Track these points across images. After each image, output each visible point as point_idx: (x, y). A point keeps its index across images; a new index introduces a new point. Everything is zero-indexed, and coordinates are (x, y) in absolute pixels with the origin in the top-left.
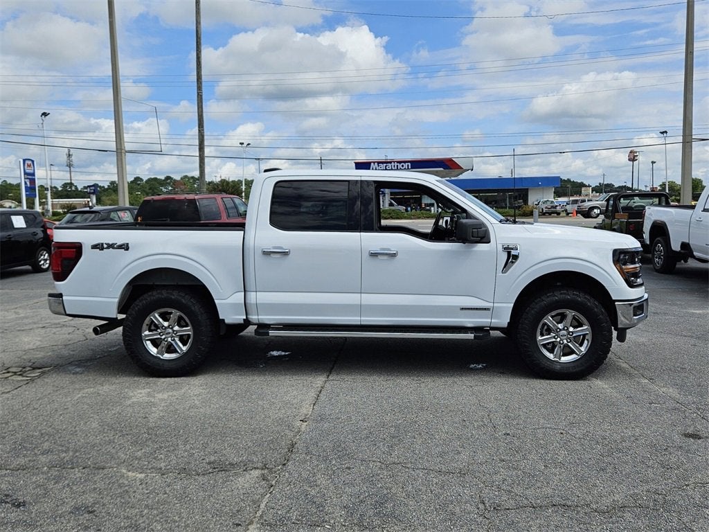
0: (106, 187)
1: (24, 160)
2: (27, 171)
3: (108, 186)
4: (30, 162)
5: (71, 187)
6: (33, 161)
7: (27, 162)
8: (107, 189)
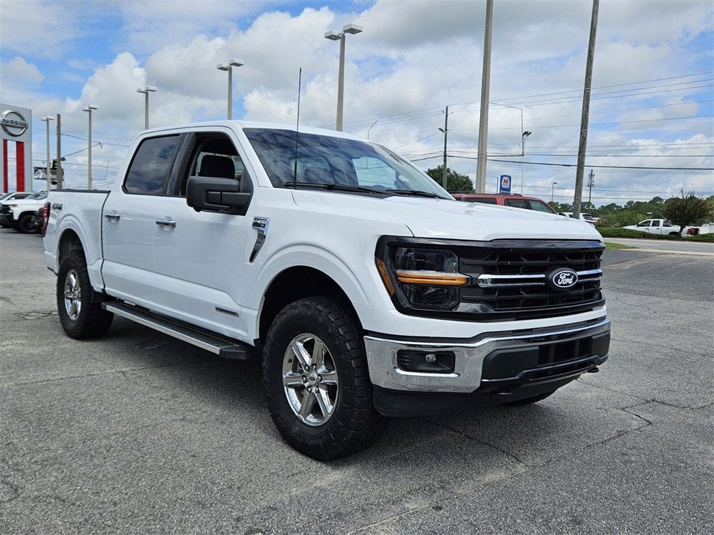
0: (623, 207)
1: (502, 177)
2: (503, 186)
3: (625, 206)
4: (507, 178)
5: (588, 206)
6: (510, 178)
7: (504, 178)
8: (624, 209)
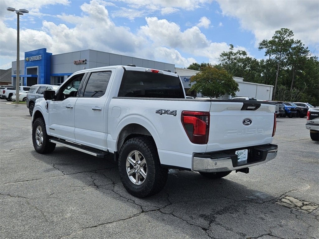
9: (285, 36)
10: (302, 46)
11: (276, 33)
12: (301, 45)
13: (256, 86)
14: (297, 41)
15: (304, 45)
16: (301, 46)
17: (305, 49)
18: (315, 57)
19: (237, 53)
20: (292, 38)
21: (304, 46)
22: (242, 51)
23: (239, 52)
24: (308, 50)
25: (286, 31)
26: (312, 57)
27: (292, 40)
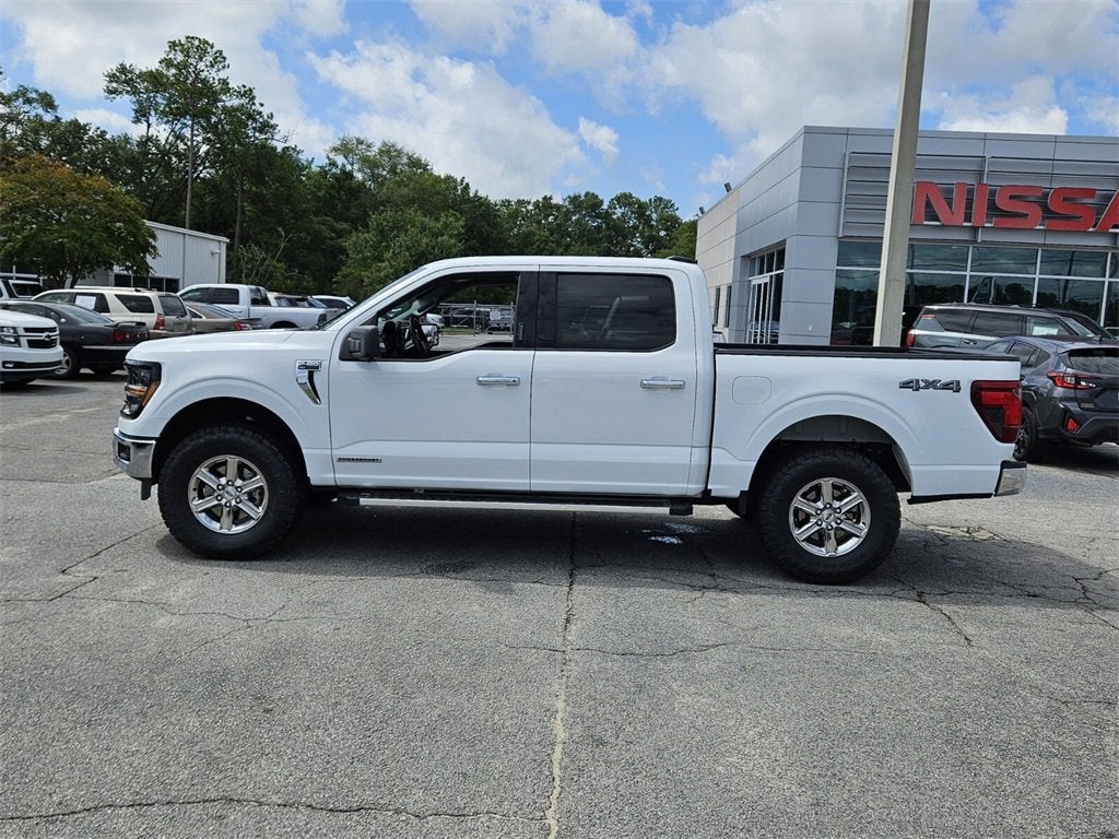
9: (201, 66)
10: (257, 107)
11: (170, 47)
12: (254, 104)
13: (181, 236)
14: (243, 90)
15: (262, 105)
16: (253, 107)
17: (266, 117)
18: (294, 149)
19: (16, 96)
20: (222, 74)
21: (261, 109)
22: (36, 91)
23: (24, 94)
24: (272, 122)
25: (203, 47)
26: (288, 148)
27: (225, 82)
